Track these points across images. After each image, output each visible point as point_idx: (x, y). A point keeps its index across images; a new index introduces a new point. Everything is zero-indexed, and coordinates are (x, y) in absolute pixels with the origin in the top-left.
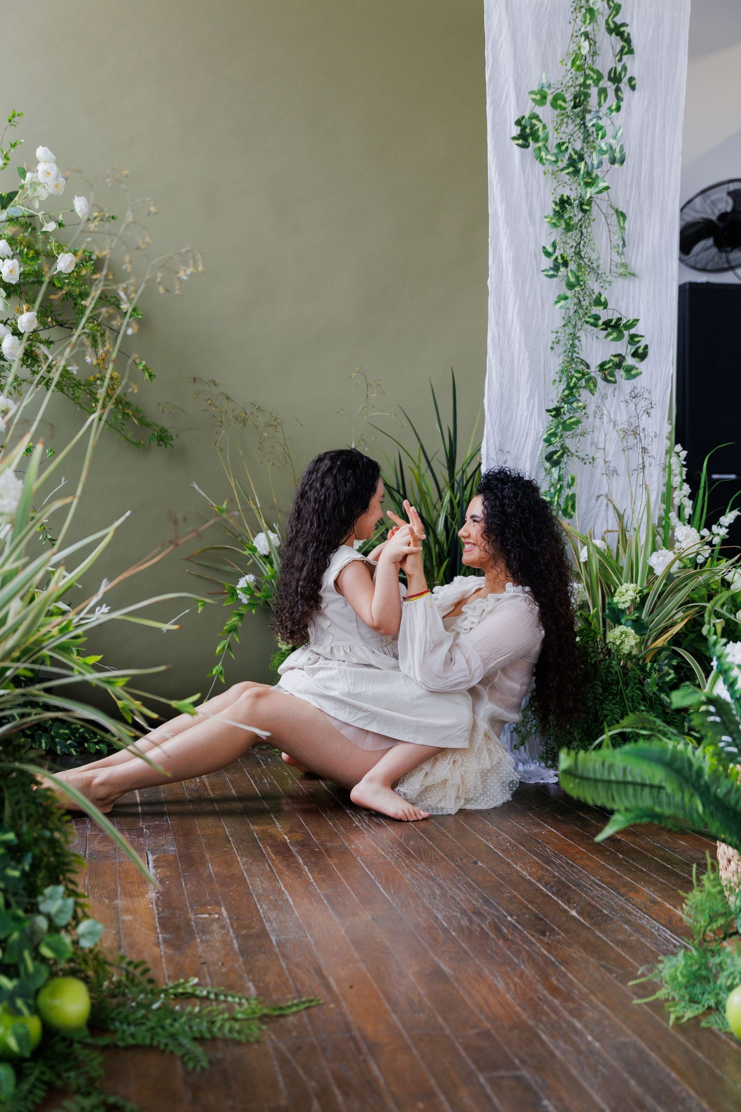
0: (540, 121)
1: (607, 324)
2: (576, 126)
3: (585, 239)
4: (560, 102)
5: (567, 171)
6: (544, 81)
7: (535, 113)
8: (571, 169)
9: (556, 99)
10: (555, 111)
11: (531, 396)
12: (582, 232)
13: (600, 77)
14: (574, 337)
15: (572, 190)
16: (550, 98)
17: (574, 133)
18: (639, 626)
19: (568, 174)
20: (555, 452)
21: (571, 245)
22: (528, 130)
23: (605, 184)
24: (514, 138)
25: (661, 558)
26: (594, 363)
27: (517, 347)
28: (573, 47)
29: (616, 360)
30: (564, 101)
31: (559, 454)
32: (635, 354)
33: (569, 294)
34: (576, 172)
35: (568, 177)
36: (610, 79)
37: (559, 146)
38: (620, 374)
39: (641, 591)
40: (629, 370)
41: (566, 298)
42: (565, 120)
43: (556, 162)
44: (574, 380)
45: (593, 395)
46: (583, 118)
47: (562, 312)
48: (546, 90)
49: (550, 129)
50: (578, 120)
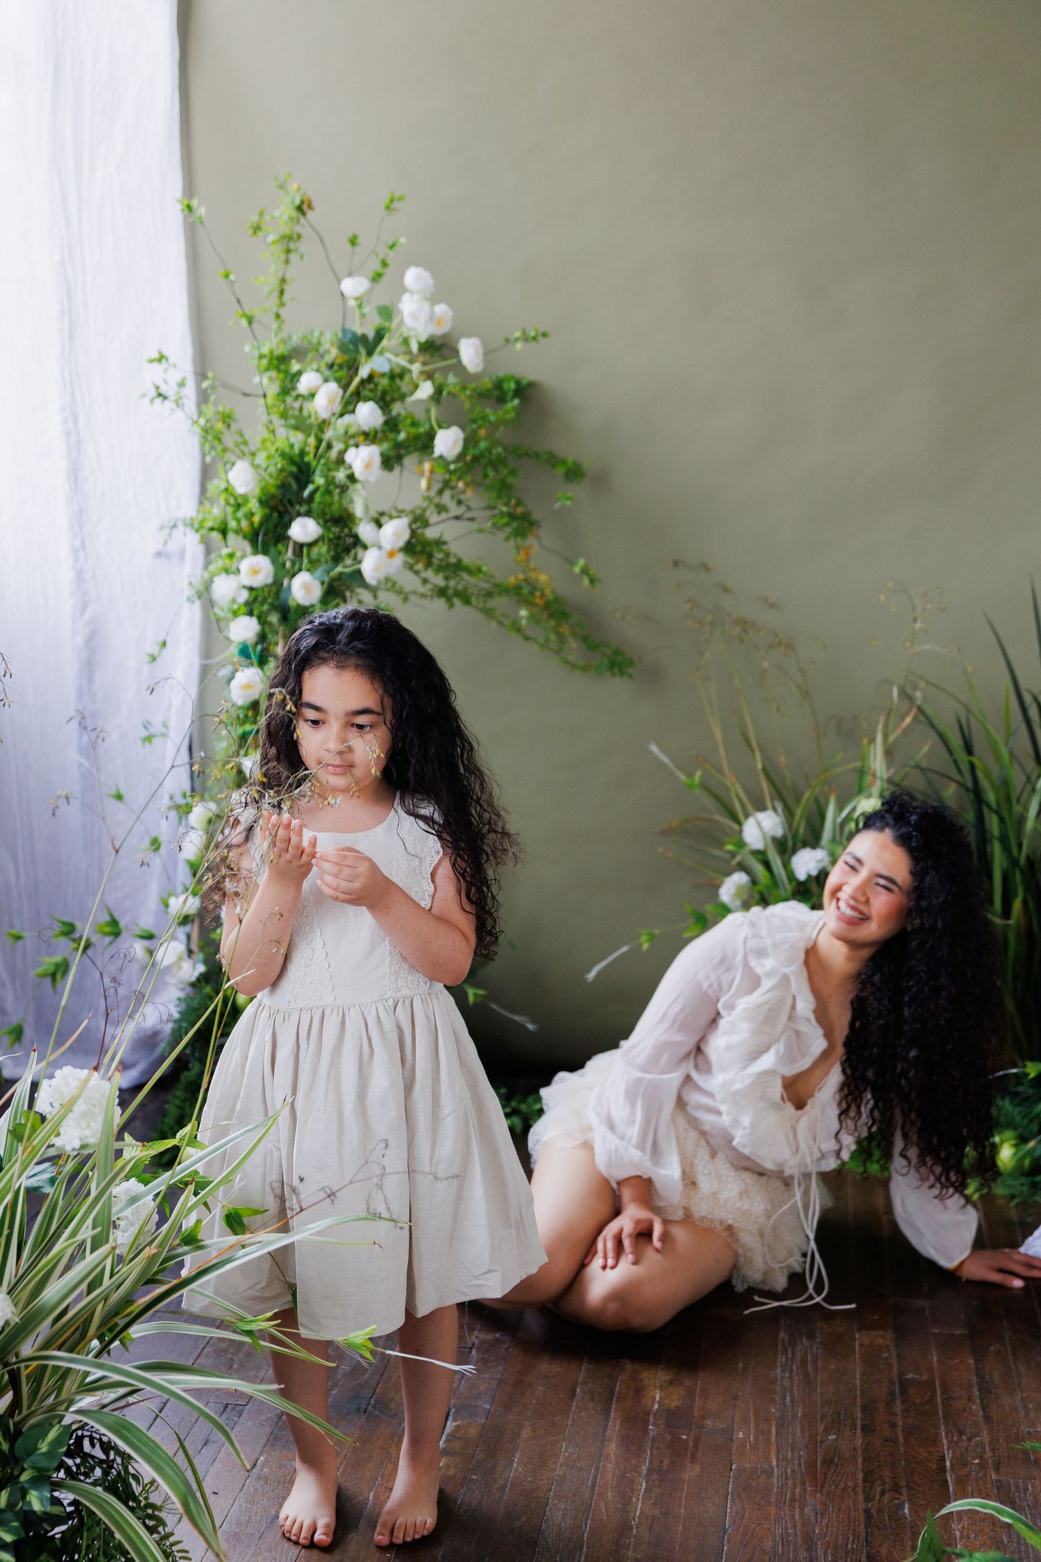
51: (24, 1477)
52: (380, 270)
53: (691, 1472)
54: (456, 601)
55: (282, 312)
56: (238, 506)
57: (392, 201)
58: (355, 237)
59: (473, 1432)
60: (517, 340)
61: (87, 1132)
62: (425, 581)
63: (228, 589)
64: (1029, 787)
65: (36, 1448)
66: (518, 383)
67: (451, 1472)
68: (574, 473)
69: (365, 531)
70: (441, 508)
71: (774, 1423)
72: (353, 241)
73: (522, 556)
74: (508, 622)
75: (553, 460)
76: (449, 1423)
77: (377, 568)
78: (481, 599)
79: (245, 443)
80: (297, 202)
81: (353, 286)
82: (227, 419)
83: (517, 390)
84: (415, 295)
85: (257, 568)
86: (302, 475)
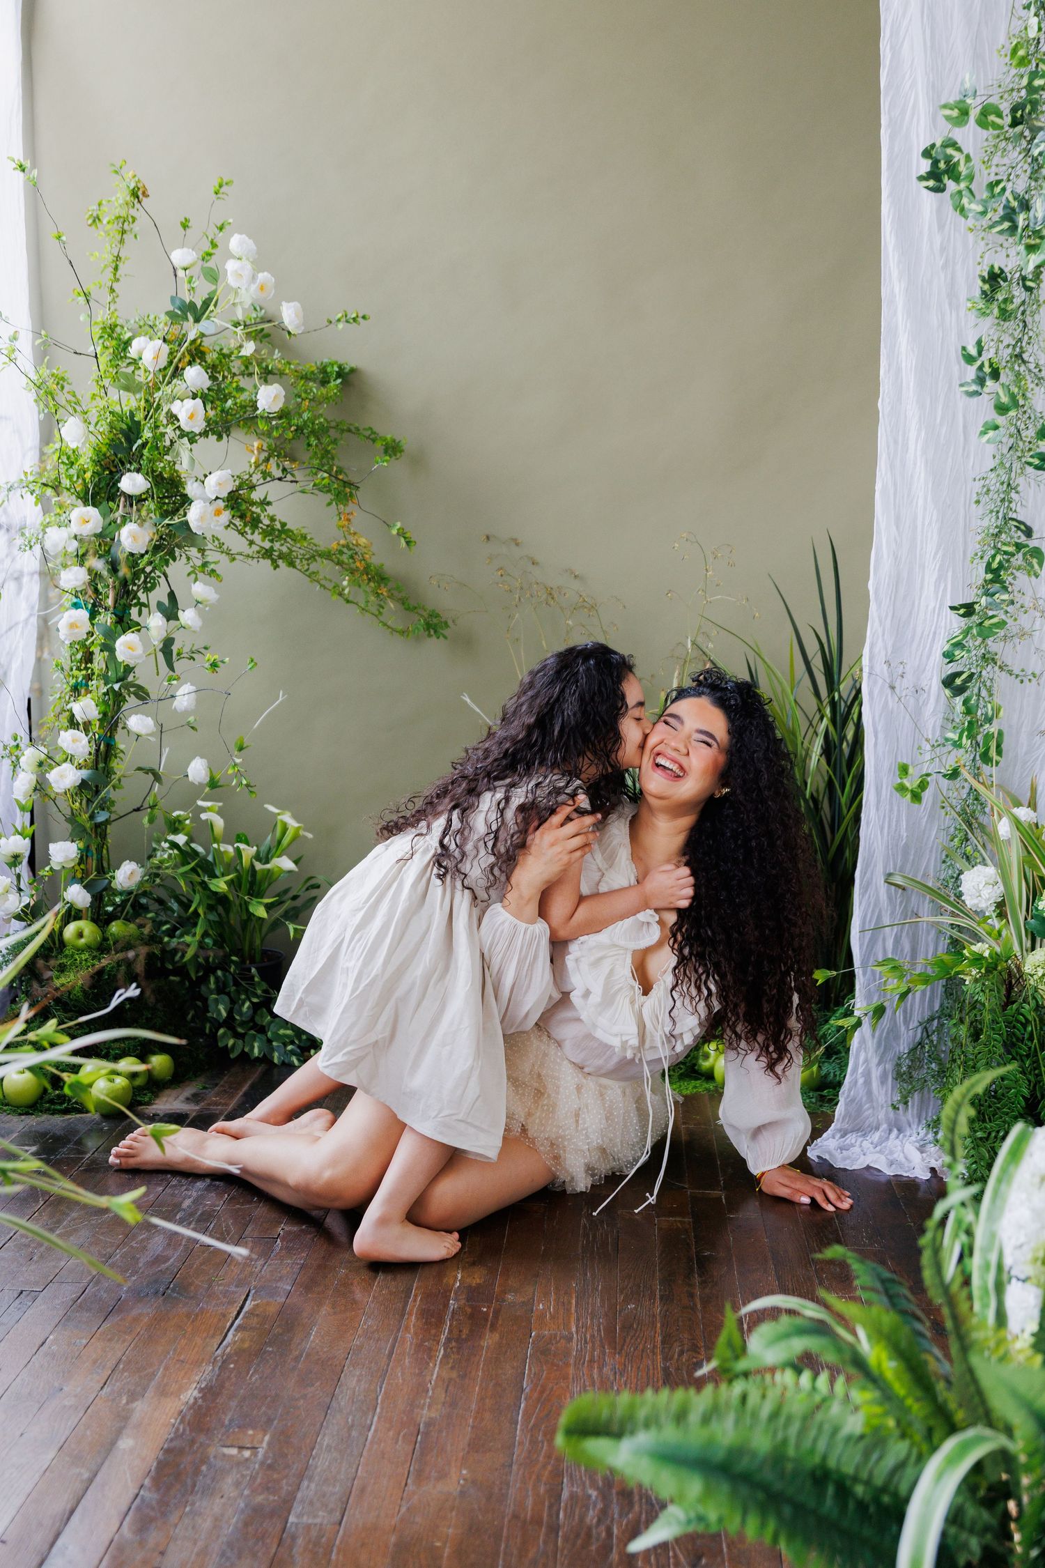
0: (959, 150)
2: (1020, 153)
3: (1031, 333)
4: (992, 118)
5: (999, 228)
6: (967, 85)
7: (950, 139)
8: (1006, 225)
9: (985, 113)
10: (985, 131)
11: (941, 577)
12: (1024, 322)
14: (1008, 487)
15: (1010, 257)
16: (975, 113)
17: (1017, 164)
19: (1001, 232)
20: (959, 674)
21: (1005, 343)
22: (942, 165)
24: (921, 178)
26: (1041, 528)
27: (921, 502)
28: (1017, 25)
30: (999, 115)
31: (964, 676)
33: (1000, 420)
34: (1013, 228)
35: (1001, 239)
37: (992, 186)
41: (996, 428)
42: (1003, 144)
43: (984, 213)
44: (998, 558)
45: (1037, 577)
46: (1033, 138)
47: (991, 449)
48: (969, 101)
49: (976, 161)
50: (1024, 143)
52: (211, 251)
53: (489, 1340)
54: (280, 562)
55: (115, 285)
56: (71, 465)
57: (221, 186)
58: (187, 221)
59: (272, 1309)
60: (339, 320)
62: (251, 543)
63: (58, 538)
64: (811, 730)
66: (340, 367)
67: (246, 1345)
68: (393, 449)
69: (191, 489)
70: (266, 473)
71: (574, 1296)
72: (185, 226)
73: (343, 521)
74: (330, 586)
75: (373, 438)
76: (248, 1302)
77: (201, 518)
78: (305, 562)
79: (78, 403)
80: (132, 185)
81: (181, 255)
82: (60, 378)
83: (339, 375)
84: (239, 259)
85: (87, 519)
86: (132, 431)
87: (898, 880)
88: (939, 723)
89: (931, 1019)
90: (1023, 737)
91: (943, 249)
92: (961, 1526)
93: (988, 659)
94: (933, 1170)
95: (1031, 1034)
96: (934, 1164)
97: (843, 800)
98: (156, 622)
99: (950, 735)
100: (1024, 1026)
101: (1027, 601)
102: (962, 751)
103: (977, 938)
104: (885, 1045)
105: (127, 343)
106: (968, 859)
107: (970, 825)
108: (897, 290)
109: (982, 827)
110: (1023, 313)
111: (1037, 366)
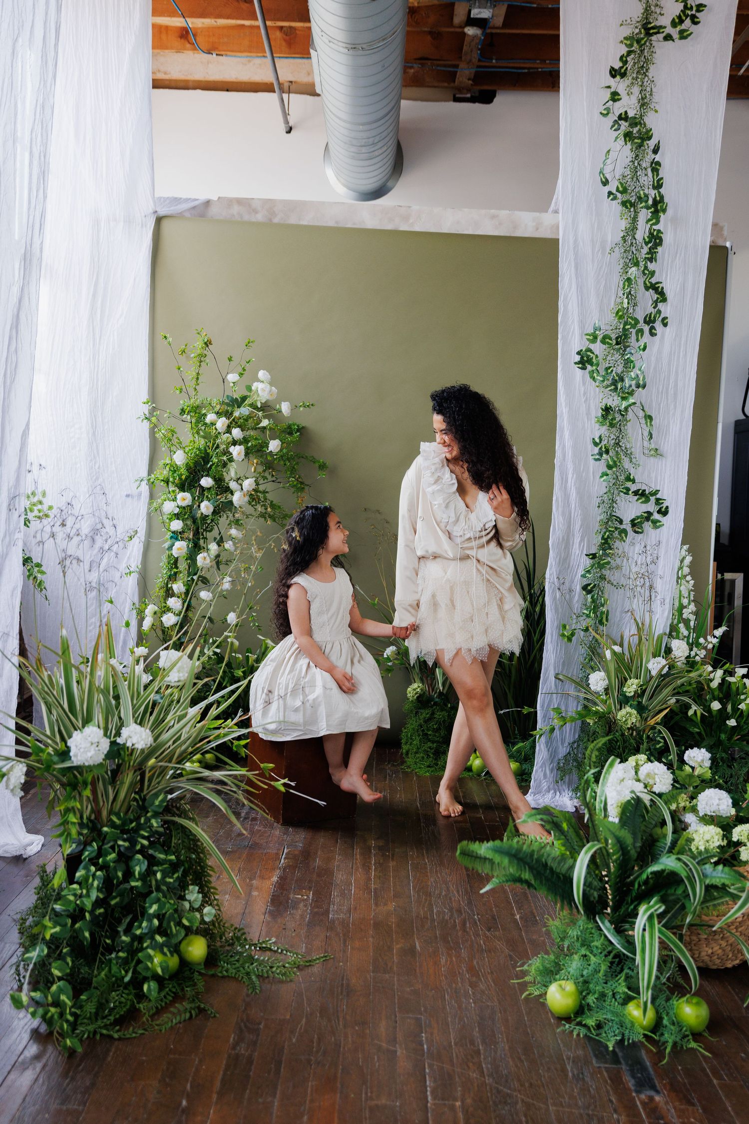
0: (593, 353)
1: (636, 493)
2: (619, 356)
3: (623, 434)
4: (607, 340)
5: (609, 388)
6: (597, 325)
7: (589, 348)
8: (613, 387)
9: (604, 338)
10: (604, 346)
11: (582, 540)
12: (620, 429)
13: (637, 322)
14: (613, 501)
15: (614, 401)
16: (599, 338)
17: (618, 361)
18: (641, 709)
19: (610, 390)
20: (589, 585)
21: (612, 438)
22: (585, 359)
23: (633, 401)
24: (576, 363)
25: (656, 664)
26: (627, 519)
27: (573, 506)
28: (619, 300)
29: (646, 515)
30: (611, 339)
31: (592, 586)
32: (659, 512)
33: (609, 472)
34: (616, 388)
35: (610, 393)
36: (645, 322)
37: (607, 369)
38: (647, 526)
39: (641, 686)
40: (655, 522)
41: (607, 475)
42: (612, 351)
43: (603, 381)
44: (607, 534)
45: (624, 541)
46: (625, 350)
47: (605, 484)
48: (597, 332)
49: (600, 358)
50: (621, 351)
51: (149, 815)
52: (244, 372)
53: (392, 864)
54: (268, 519)
55: (197, 387)
56: (175, 471)
57: (249, 342)
58: (231, 357)
59: (297, 853)
60: (300, 406)
61: (181, 675)
62: (256, 510)
63: (169, 507)
65: (153, 803)
66: (298, 426)
67: (291, 864)
68: (322, 467)
69: (233, 485)
70: (265, 478)
71: (425, 850)
72: (230, 359)
73: (299, 501)
75: (314, 461)
76: (285, 850)
77: (240, 500)
79: (181, 443)
80: (205, 341)
81: (232, 377)
82: (173, 432)
83: (298, 430)
84: (263, 382)
85: (185, 498)
86: (206, 458)
87: (561, 677)
88: (580, 606)
89: (574, 742)
90: (618, 614)
91: (585, 393)
92: (591, 888)
93: (603, 578)
94: (576, 807)
95: (619, 746)
96: (577, 805)
97: (535, 639)
98: (213, 547)
99: (585, 611)
100: (616, 742)
101: (620, 552)
102: (590, 619)
103: (595, 704)
104: (553, 754)
105: (205, 415)
106: (592, 668)
107: (593, 653)
108: (564, 411)
109: (598, 654)
110: (620, 425)
111: (626, 448)
